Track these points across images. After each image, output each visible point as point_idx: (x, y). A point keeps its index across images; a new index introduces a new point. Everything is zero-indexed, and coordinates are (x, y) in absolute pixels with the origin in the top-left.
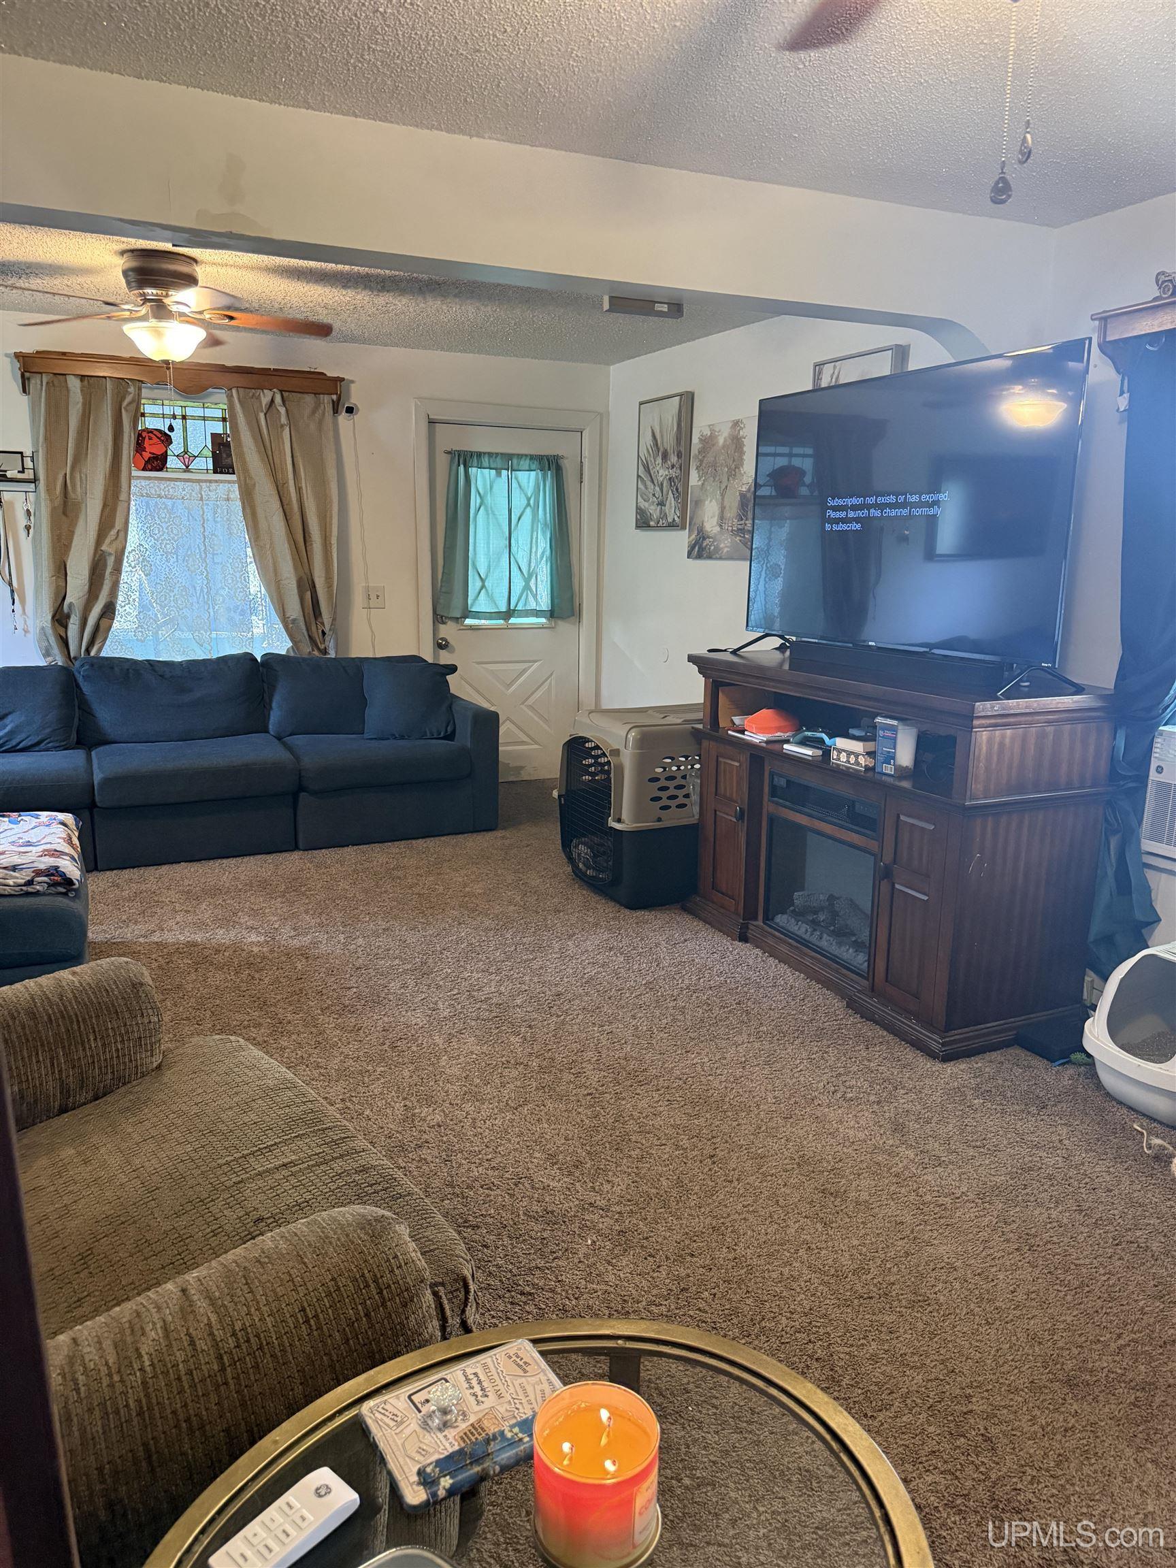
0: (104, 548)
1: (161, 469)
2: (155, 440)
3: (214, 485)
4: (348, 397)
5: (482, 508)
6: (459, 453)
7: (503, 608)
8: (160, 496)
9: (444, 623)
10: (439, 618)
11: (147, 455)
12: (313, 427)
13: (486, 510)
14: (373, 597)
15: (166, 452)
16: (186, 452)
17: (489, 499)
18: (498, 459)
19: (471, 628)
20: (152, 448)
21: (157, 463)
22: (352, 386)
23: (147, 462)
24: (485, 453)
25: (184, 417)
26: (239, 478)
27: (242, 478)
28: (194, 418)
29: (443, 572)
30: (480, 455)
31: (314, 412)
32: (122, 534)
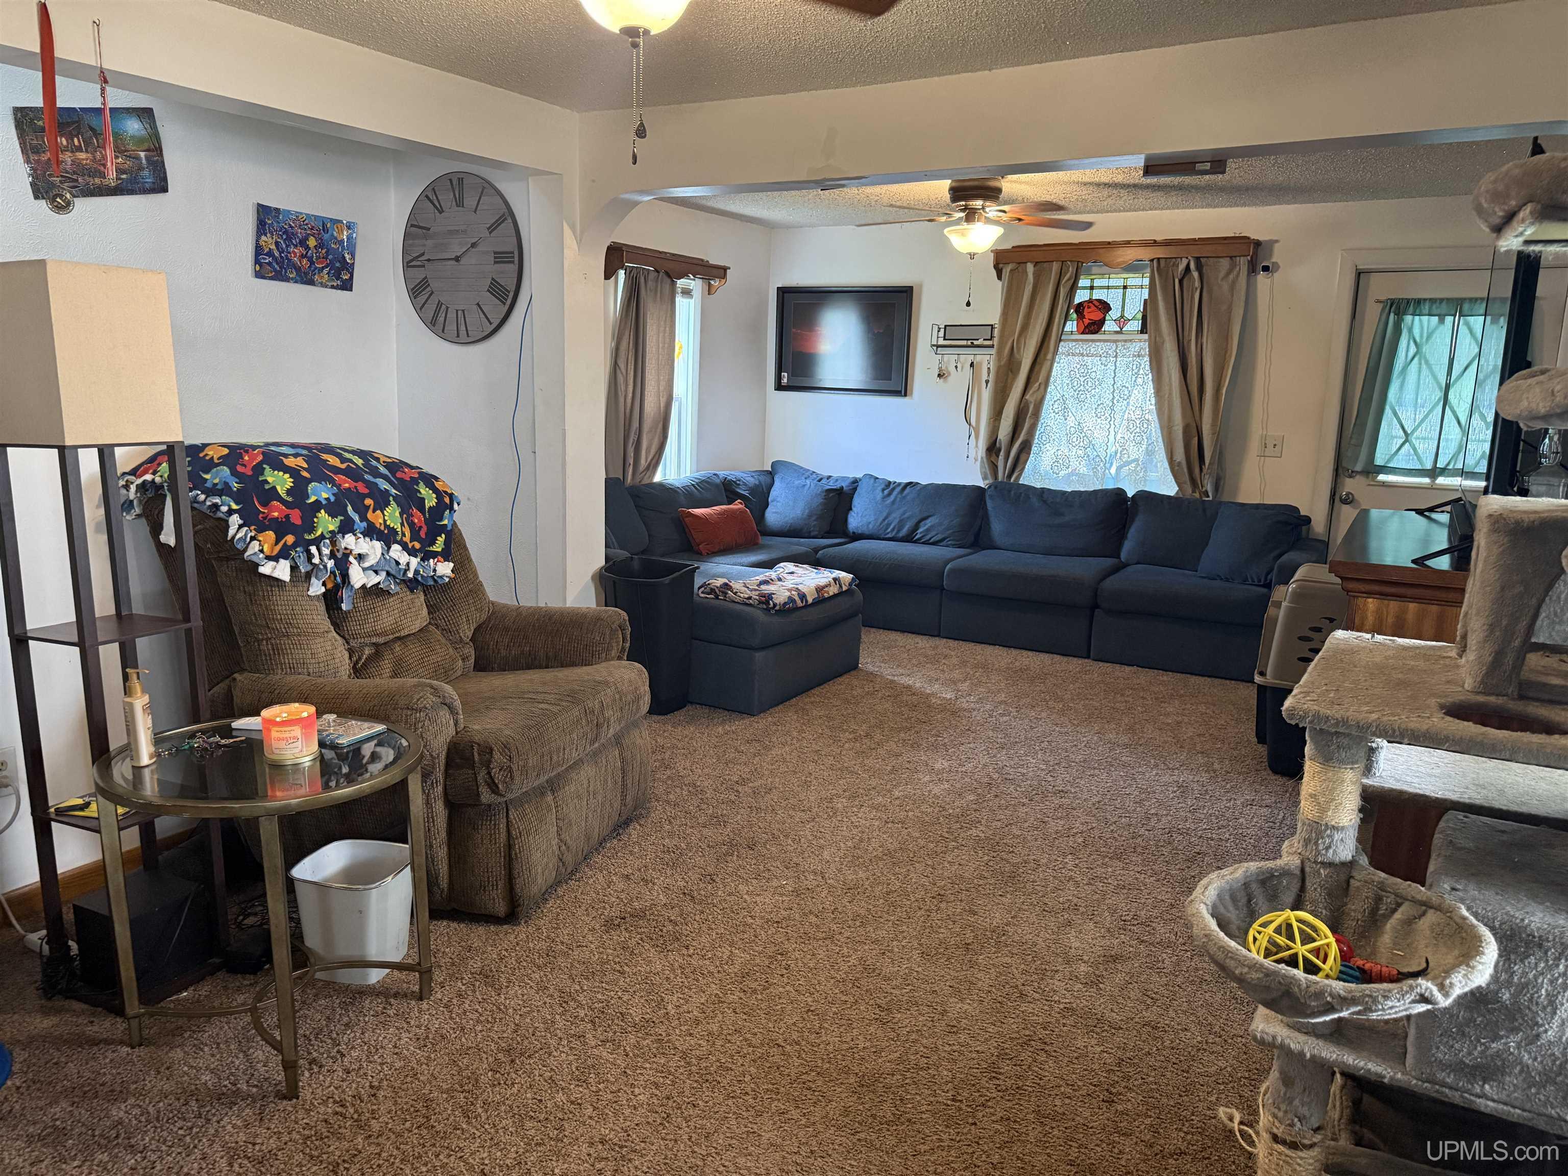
0: (1027, 397)
1: (1096, 332)
2: (1093, 308)
3: (1128, 344)
4: (1271, 255)
5: (1416, 359)
6: (1393, 302)
7: (1429, 465)
8: (1082, 355)
9: (1350, 477)
10: (1340, 470)
11: (1086, 321)
12: (1226, 287)
13: (1420, 360)
14: (1270, 446)
15: (1104, 318)
16: (1122, 316)
17: (1425, 349)
18: (1444, 305)
19: (1384, 484)
20: (1092, 315)
21: (1094, 327)
22: (1277, 245)
23: (1086, 327)
24: (1425, 300)
25: (1125, 287)
26: (1150, 337)
27: (1153, 337)
28: (1132, 287)
29: (1355, 424)
30: (1419, 302)
31: (1228, 274)
32: (1042, 387)
